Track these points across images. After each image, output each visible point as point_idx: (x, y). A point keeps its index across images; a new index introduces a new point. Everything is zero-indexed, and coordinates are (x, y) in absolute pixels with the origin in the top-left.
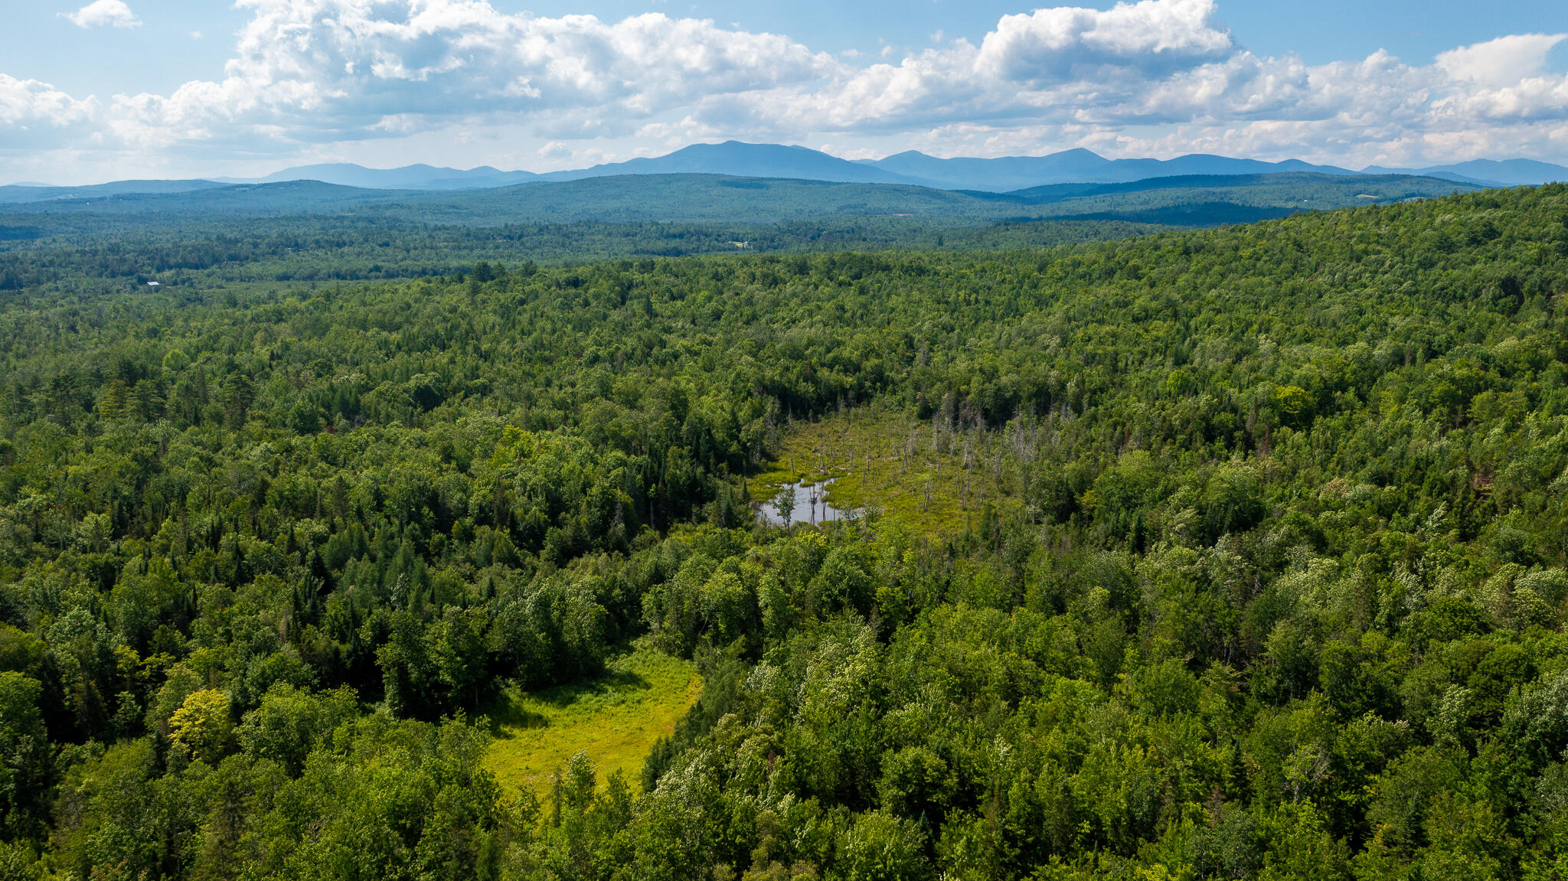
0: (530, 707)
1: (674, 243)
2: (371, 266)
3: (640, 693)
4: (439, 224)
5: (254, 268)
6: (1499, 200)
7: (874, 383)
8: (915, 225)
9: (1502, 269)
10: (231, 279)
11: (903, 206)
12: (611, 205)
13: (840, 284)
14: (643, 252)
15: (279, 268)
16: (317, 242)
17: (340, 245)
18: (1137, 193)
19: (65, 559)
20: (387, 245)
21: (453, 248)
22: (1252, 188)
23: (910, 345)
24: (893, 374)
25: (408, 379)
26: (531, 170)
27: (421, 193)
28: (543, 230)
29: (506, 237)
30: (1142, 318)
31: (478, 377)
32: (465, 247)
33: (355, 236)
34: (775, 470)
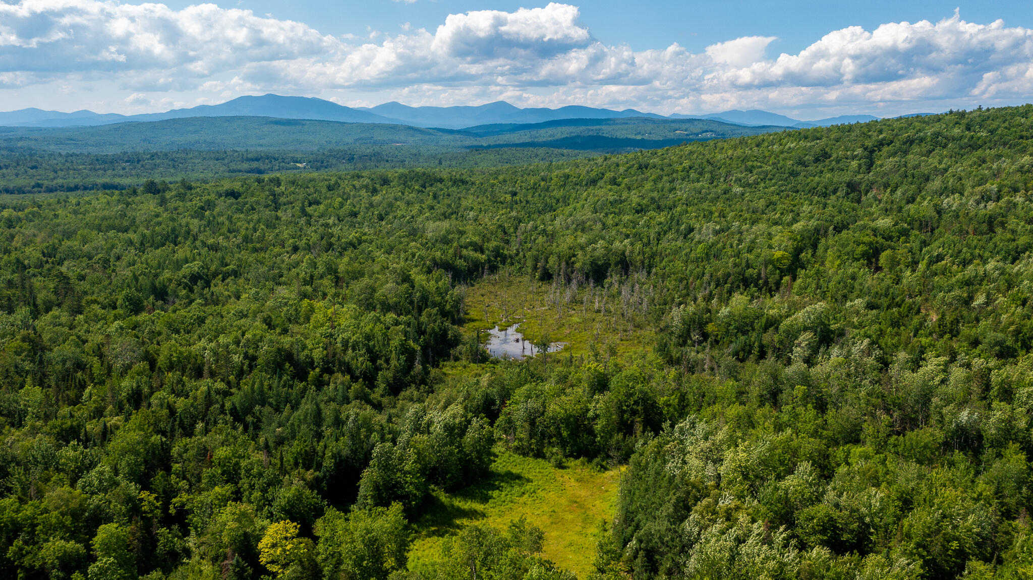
0: (460, 503)
1: (255, 165)
2: (33, 183)
3: (529, 486)
4: (70, 152)
6: (818, 135)
7: (496, 258)
8: (414, 151)
9: (846, 177)
11: (397, 138)
12: (192, 138)
18: (547, 130)
20: (36, 167)
21: (91, 170)
22: (613, 127)
23: (504, 231)
24: (506, 252)
25: (180, 268)
27: (40, 130)
28: (153, 156)
29: (127, 161)
30: (640, 210)
31: (227, 265)
32: (100, 169)
33: (7, 162)
34: (474, 321)
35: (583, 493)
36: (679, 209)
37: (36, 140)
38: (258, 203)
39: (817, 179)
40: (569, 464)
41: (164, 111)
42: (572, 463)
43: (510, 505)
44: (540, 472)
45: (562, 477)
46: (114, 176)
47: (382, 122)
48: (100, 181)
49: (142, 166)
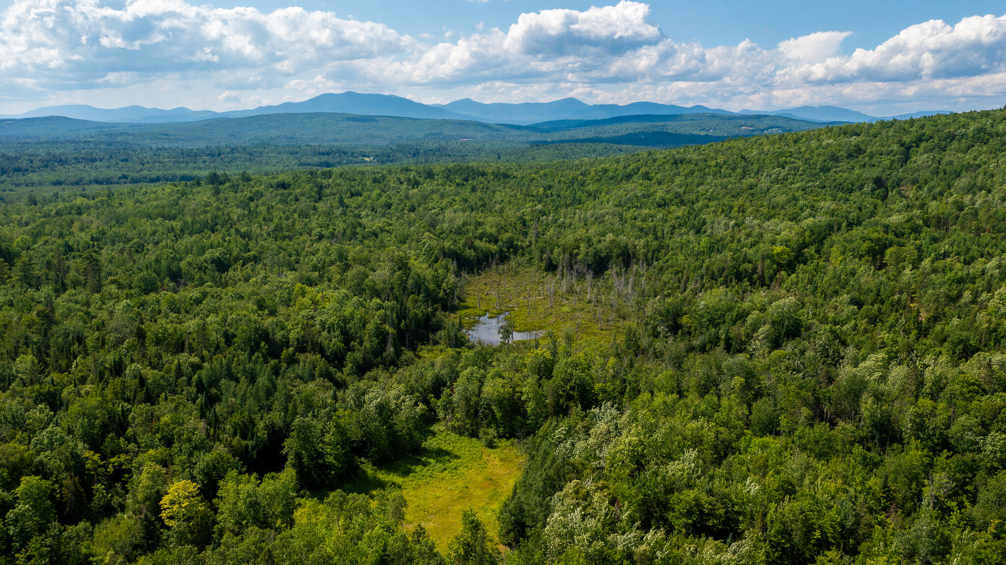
0: (382, 476)
1: (325, 159)
2: (120, 175)
3: (454, 462)
4: (160, 146)
5: (35, 177)
6: (857, 130)
7: (509, 249)
8: (477, 146)
9: (875, 173)
10: (19, 185)
11: (465, 134)
12: (274, 133)
13: (458, 185)
14: (305, 164)
15: (52, 177)
16: (76, 159)
17: (94, 160)
18: (611, 126)
19: (14, 390)
20: (127, 160)
21: (174, 162)
22: (678, 123)
23: (524, 223)
24: (519, 243)
25: (204, 253)
26: (214, 110)
27: (139, 125)
28: (232, 150)
29: (209, 155)
30: (663, 204)
31: (249, 251)
32: (183, 162)
33: (102, 154)
34: (467, 308)
35: (502, 471)
36: (700, 204)
37: (134, 135)
39: (845, 175)
40: (500, 445)
42: (504, 443)
43: (429, 479)
44: (469, 450)
45: (489, 456)
46: (194, 168)
47: (454, 118)
48: (179, 173)
49: (222, 159)
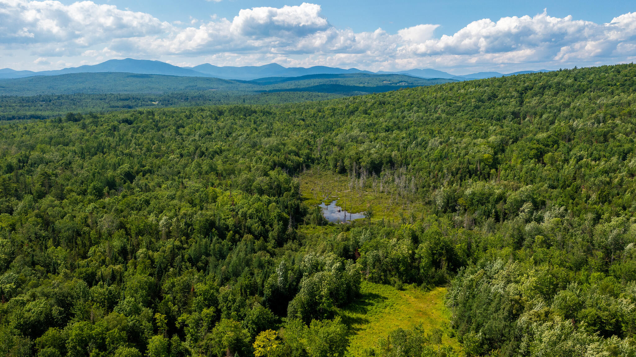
1: (126, 103)
3: (387, 302)
7: (308, 160)
8: (225, 94)
9: (510, 109)
11: (212, 86)
12: (81, 86)
18: (305, 81)
21: (20, 106)
28: (59, 97)
29: (43, 101)
30: (389, 130)
32: (26, 106)
34: (307, 199)
35: (422, 305)
36: (412, 129)
38: (146, 127)
39: (492, 110)
41: (60, 69)
42: (407, 286)
43: (381, 314)
44: (390, 293)
45: (405, 295)
46: (36, 110)
47: (201, 76)
48: (29, 113)
49: (53, 104)
